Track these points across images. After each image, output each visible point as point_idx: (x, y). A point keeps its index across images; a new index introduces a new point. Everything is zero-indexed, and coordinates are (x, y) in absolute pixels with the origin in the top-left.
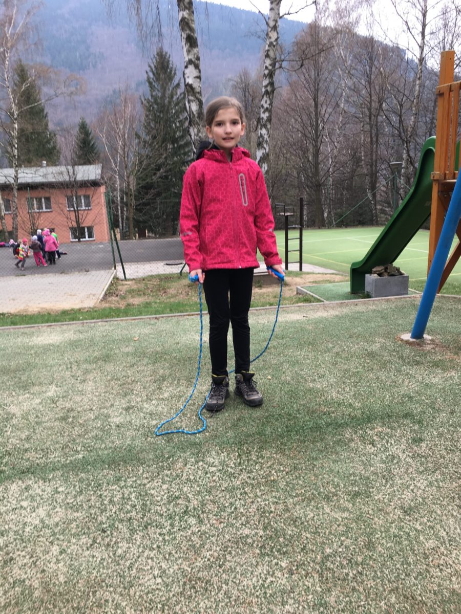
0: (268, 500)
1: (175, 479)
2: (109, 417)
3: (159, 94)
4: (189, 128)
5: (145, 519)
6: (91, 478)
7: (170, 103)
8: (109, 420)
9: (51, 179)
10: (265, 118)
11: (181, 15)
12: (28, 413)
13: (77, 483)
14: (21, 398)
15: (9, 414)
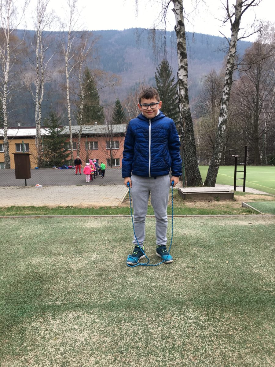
0: (228, 348)
1: (166, 325)
2: (127, 277)
3: (162, 85)
4: (179, 104)
5: (147, 349)
6: (115, 316)
7: (167, 89)
8: (126, 279)
9: (99, 132)
10: (225, 98)
11: (178, 41)
12: (80, 269)
13: (107, 318)
14: (77, 259)
15: (70, 268)
